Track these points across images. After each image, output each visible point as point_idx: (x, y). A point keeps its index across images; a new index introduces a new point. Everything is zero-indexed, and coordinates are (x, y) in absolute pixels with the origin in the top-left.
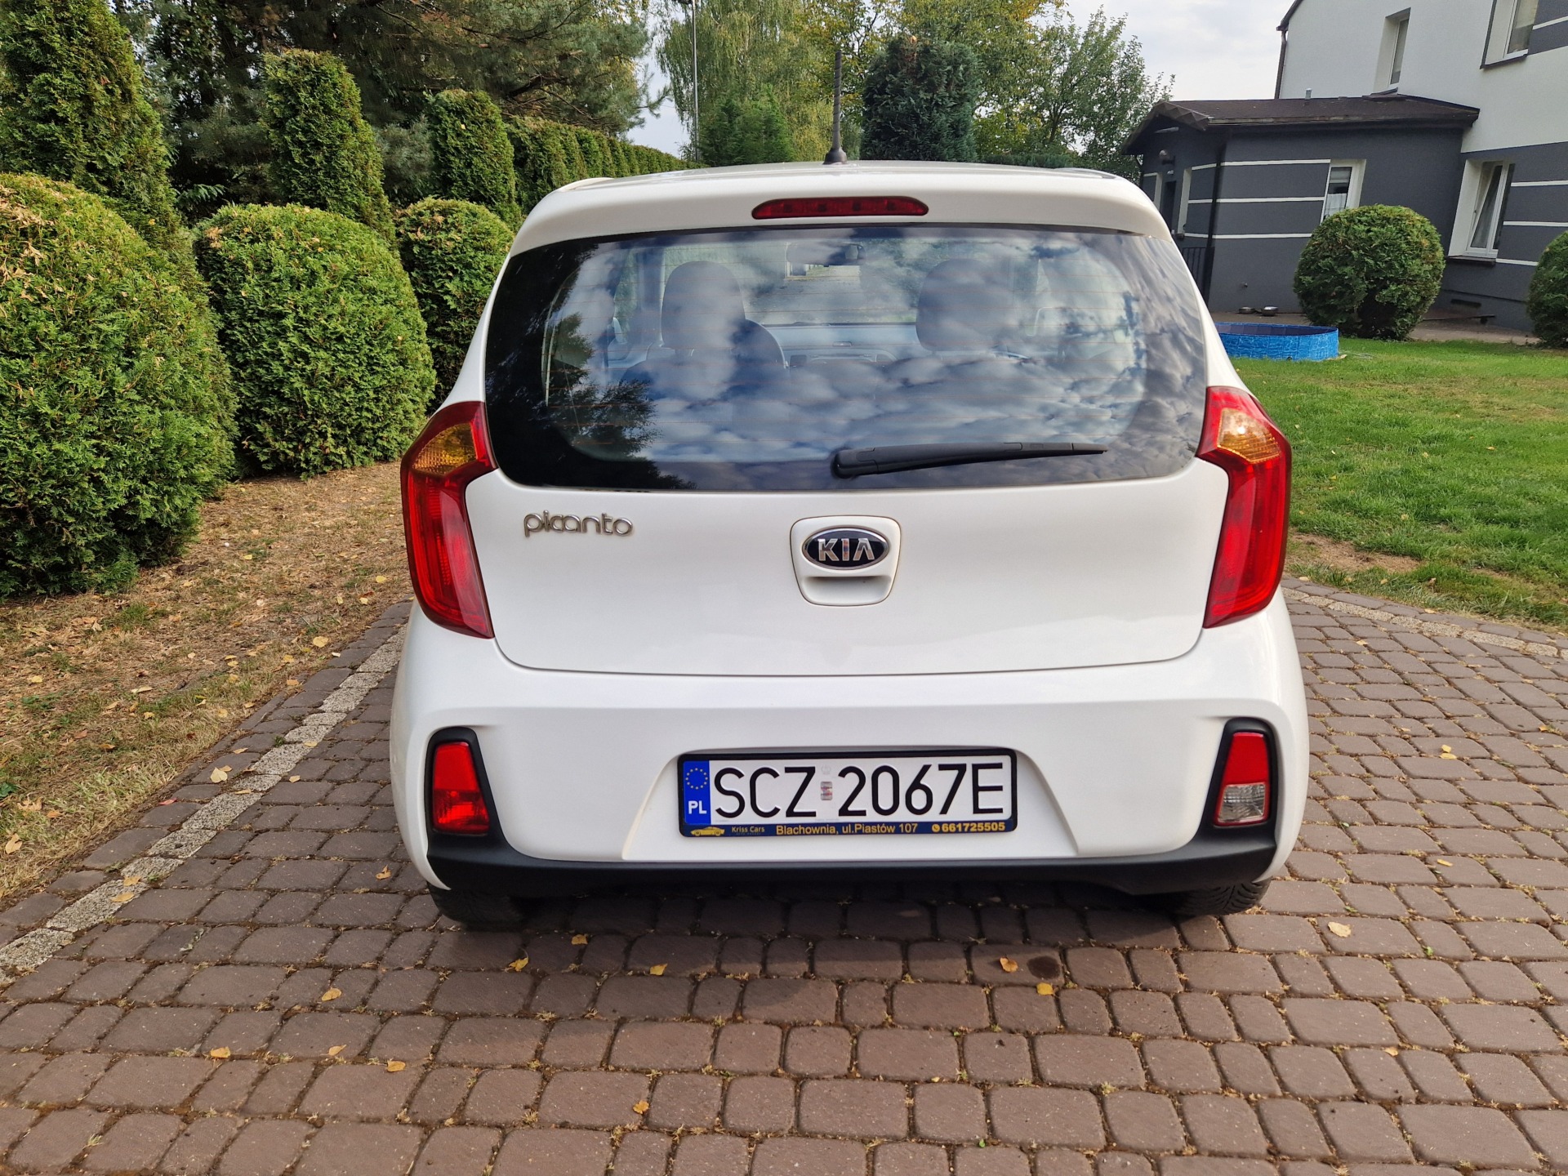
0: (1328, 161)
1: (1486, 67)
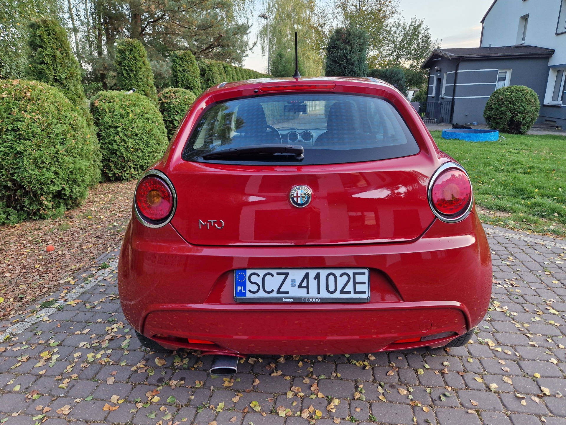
1: (557, 34)
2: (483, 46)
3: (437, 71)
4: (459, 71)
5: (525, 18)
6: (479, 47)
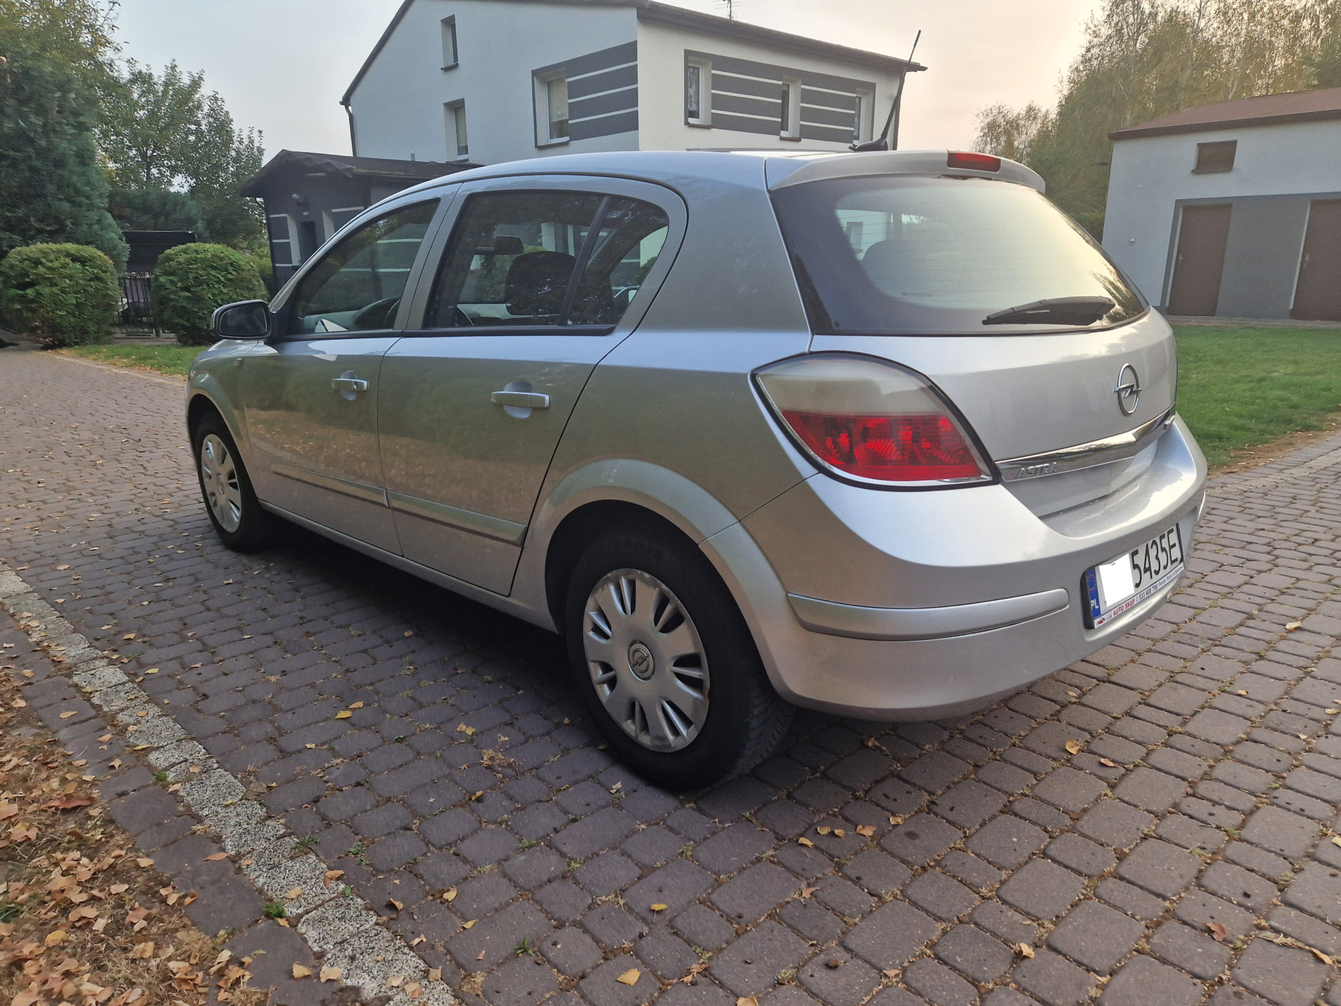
1: (541, 148)
2: (361, 154)
3: (299, 204)
5: (456, 108)
6: (351, 155)
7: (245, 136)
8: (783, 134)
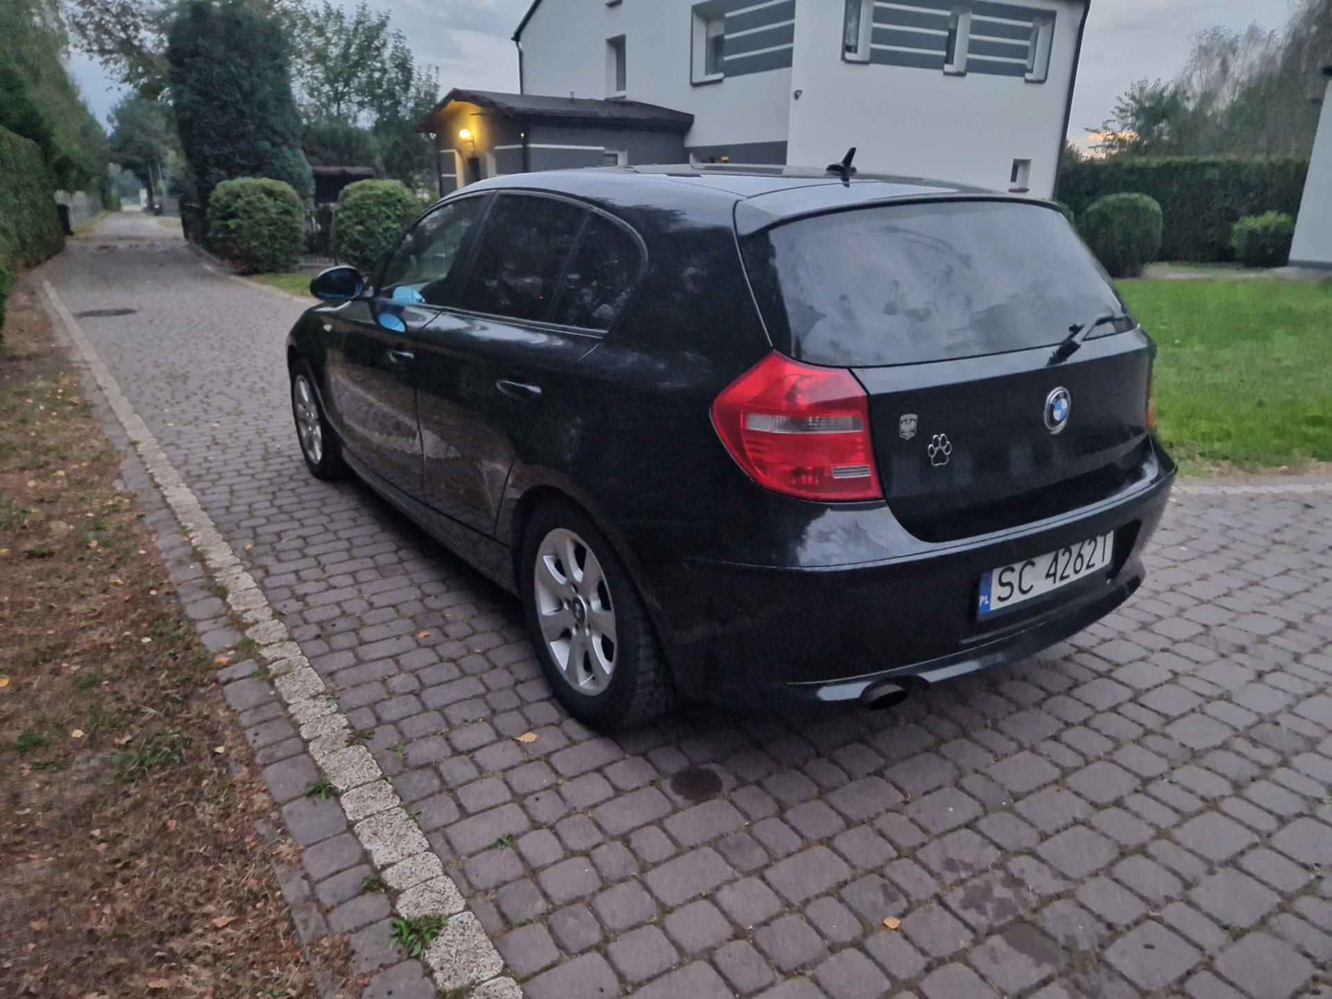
0: (602, 148)
1: (695, 85)
2: (528, 92)
4: (532, 145)
5: (618, 45)
6: (519, 92)
7: (423, 73)
8: (948, 68)
